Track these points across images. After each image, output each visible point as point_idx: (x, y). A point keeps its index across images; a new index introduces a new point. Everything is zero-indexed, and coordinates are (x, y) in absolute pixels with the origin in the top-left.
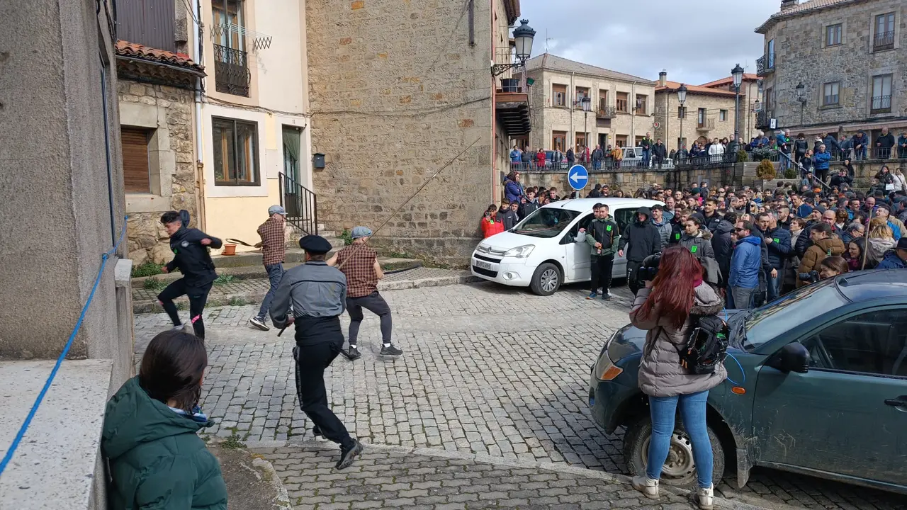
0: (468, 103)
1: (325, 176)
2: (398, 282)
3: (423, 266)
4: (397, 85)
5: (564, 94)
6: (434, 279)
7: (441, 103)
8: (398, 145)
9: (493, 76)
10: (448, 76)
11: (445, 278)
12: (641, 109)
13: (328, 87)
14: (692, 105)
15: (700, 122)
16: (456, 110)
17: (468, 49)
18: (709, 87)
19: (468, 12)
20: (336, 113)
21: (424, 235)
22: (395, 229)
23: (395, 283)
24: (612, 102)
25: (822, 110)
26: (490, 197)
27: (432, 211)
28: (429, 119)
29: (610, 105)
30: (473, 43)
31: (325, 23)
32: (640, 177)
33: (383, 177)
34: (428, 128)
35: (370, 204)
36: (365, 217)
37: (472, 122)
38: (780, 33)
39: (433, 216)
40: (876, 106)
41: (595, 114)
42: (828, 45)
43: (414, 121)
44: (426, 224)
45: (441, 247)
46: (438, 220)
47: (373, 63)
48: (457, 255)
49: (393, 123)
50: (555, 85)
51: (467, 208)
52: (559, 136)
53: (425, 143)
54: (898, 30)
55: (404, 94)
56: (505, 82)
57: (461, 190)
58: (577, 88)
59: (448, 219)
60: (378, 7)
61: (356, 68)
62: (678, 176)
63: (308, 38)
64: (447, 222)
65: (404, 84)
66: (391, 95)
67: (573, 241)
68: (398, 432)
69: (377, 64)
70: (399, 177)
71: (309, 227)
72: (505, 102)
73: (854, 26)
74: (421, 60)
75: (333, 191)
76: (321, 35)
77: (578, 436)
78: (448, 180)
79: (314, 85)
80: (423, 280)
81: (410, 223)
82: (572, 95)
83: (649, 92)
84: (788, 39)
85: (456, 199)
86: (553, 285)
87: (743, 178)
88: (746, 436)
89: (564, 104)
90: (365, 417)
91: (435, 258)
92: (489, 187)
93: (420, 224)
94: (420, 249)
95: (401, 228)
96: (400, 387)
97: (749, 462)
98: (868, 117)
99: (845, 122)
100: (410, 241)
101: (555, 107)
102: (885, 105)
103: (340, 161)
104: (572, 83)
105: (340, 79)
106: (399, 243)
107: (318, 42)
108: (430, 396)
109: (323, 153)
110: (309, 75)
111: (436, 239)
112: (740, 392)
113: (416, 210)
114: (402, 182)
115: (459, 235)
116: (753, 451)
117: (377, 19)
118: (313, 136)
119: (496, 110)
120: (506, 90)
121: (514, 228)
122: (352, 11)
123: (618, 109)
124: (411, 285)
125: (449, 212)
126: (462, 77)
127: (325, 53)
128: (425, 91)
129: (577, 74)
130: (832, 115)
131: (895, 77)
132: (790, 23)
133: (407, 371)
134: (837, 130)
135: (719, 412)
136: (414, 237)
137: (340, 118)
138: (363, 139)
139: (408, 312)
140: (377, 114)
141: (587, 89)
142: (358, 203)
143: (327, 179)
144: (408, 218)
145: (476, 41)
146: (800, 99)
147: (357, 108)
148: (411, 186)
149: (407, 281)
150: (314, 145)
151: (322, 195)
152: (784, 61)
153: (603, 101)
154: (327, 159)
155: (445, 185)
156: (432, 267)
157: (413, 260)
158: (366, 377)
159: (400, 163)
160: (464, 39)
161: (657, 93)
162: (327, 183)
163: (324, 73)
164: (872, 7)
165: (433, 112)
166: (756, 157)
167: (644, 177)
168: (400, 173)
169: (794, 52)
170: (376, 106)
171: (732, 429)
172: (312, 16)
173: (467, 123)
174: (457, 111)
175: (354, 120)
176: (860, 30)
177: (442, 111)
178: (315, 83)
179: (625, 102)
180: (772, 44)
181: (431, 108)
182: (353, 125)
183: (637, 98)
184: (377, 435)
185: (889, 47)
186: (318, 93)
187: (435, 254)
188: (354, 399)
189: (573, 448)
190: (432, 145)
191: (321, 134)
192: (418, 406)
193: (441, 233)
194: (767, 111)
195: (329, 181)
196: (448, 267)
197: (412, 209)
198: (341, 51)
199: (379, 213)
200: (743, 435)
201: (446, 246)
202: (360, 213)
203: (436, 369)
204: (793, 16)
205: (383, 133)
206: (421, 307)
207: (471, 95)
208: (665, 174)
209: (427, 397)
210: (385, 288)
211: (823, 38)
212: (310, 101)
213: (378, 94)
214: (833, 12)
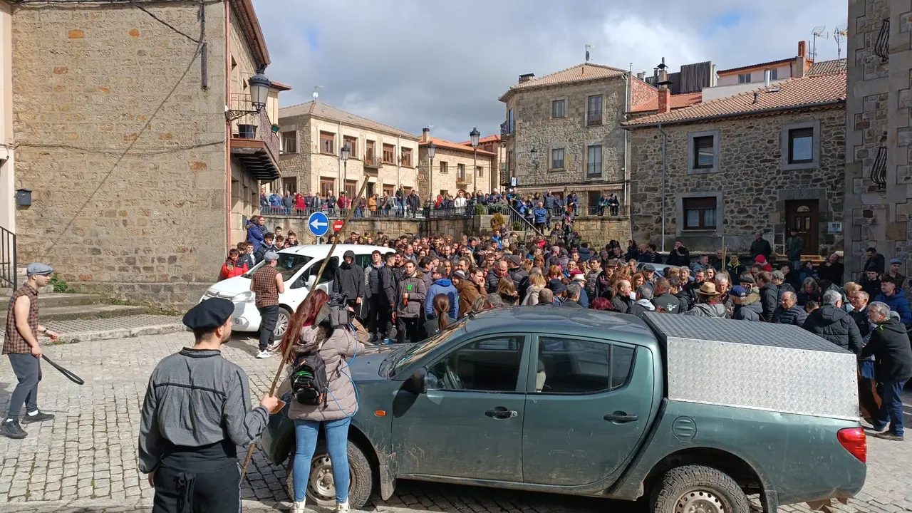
0: (199, 146)
1: (31, 214)
2: (112, 331)
3: (147, 313)
4: (120, 122)
5: (332, 142)
6: (156, 327)
7: (171, 143)
8: (122, 185)
9: (228, 120)
10: (180, 117)
11: (169, 325)
12: (406, 160)
13: (38, 118)
14: (453, 161)
15: (460, 177)
16: (188, 152)
17: (201, 92)
18: (467, 145)
19: (200, 56)
20: (45, 146)
21: (149, 279)
22: (115, 274)
23: (107, 332)
24: (379, 152)
25: (551, 172)
26: (223, 241)
27: (159, 255)
28: (156, 159)
29: (377, 155)
30: (205, 87)
31: (36, 48)
32: (396, 224)
33: (104, 217)
34: (156, 168)
35: (87, 246)
36: (80, 260)
37: (205, 165)
38: (518, 104)
39: (160, 259)
40: (591, 171)
41: (362, 163)
42: (554, 117)
43: (140, 160)
44: (152, 268)
45: (169, 293)
46: (166, 265)
47: (93, 97)
48: (186, 301)
49: (115, 161)
50: (322, 132)
51: (198, 252)
52: (327, 182)
53: (153, 183)
54: (605, 110)
55: (129, 131)
56: (242, 127)
57: (192, 233)
58: (345, 137)
59: (177, 264)
60: (100, 39)
61: (72, 100)
62: (429, 225)
63: (14, 62)
64: (176, 266)
65: (130, 122)
66: (114, 131)
67: (305, 286)
68: (61, 487)
69: (98, 98)
70: (122, 218)
71: (6, 271)
72: (242, 148)
73: (573, 103)
74: (150, 99)
75: (41, 231)
76: (30, 61)
77: (260, 472)
78: (177, 223)
79: (20, 115)
80: (141, 329)
81: (134, 267)
82: (339, 143)
83: (414, 146)
84: (524, 109)
85: (187, 242)
86: (283, 329)
87: (481, 229)
88: (386, 453)
89: (332, 151)
90: (27, 476)
91: (162, 304)
92: (223, 231)
93: (145, 268)
94: (145, 295)
95: (123, 273)
96: (78, 442)
97: (390, 477)
98: (585, 180)
99: (568, 184)
100: (133, 287)
101: (323, 154)
102: (597, 171)
103: (51, 199)
104: (340, 132)
105: (53, 110)
106: (120, 289)
107: (26, 68)
108: (112, 449)
109: (29, 189)
110: (14, 102)
111: (163, 284)
112: (381, 414)
113: (141, 253)
114: (125, 223)
115: (190, 280)
116: (393, 466)
117: (99, 51)
118: (17, 170)
119: (231, 154)
120: (242, 135)
121: (248, 273)
122: (70, 40)
123: (385, 160)
124: (128, 334)
125: (179, 255)
126: (194, 120)
127: (36, 80)
128: (153, 129)
129: (344, 124)
130: (558, 177)
131: (603, 148)
132: (526, 95)
133: (93, 425)
134: (563, 190)
135: (365, 434)
136: (138, 282)
137: (52, 151)
138: (80, 176)
139: (114, 363)
140: (96, 151)
141: (355, 139)
142: (72, 246)
143: (34, 218)
144: (131, 262)
145: (209, 85)
146: (534, 162)
147: (73, 142)
148: (136, 228)
149: (122, 329)
150: (18, 179)
151: (27, 236)
152: (521, 128)
153: (370, 152)
154: (34, 196)
155: (175, 227)
156: (159, 314)
157: (135, 307)
158: (40, 433)
159: (124, 203)
160: (196, 82)
161: (420, 147)
162: (34, 222)
163: (34, 102)
164: (586, 89)
165: (162, 153)
166: (491, 211)
167: (399, 225)
168: (124, 214)
169: (530, 121)
170: (97, 141)
171: (376, 447)
172: (19, 39)
173: (200, 166)
174: (189, 154)
175: (69, 155)
176: (577, 107)
177: (172, 152)
178: (22, 112)
179: (392, 154)
180: (512, 112)
181: (160, 148)
182: (67, 160)
183: (403, 151)
184: (35, 493)
185: (599, 123)
186: (25, 124)
187: (162, 300)
188: (17, 458)
189: (250, 484)
190: (161, 185)
191: (27, 168)
192: (94, 458)
193: (169, 278)
194: (509, 170)
195: (37, 221)
196: (177, 313)
197: (136, 252)
198: (54, 80)
199: (98, 256)
200: (384, 453)
201: (175, 291)
202: (75, 256)
203: (128, 420)
204: (528, 90)
205: (104, 171)
206: (133, 356)
207: (203, 138)
208: (418, 223)
209: (108, 449)
210: (94, 337)
211: (551, 111)
212: (15, 132)
213: (99, 130)
214: (557, 89)
